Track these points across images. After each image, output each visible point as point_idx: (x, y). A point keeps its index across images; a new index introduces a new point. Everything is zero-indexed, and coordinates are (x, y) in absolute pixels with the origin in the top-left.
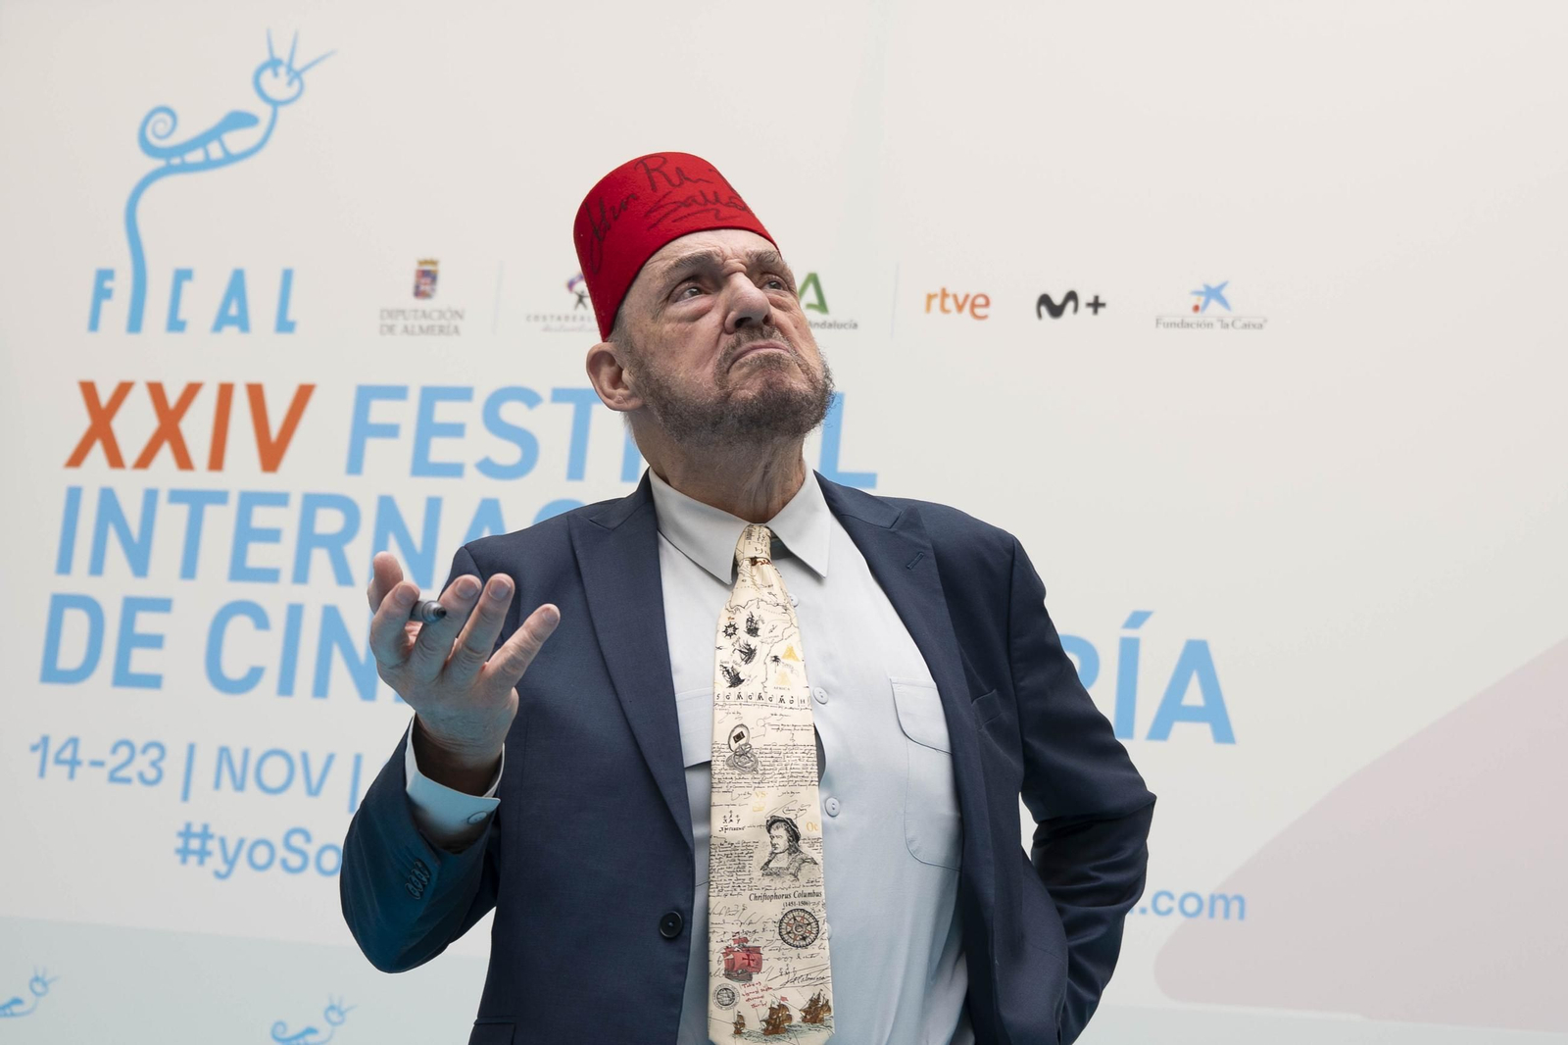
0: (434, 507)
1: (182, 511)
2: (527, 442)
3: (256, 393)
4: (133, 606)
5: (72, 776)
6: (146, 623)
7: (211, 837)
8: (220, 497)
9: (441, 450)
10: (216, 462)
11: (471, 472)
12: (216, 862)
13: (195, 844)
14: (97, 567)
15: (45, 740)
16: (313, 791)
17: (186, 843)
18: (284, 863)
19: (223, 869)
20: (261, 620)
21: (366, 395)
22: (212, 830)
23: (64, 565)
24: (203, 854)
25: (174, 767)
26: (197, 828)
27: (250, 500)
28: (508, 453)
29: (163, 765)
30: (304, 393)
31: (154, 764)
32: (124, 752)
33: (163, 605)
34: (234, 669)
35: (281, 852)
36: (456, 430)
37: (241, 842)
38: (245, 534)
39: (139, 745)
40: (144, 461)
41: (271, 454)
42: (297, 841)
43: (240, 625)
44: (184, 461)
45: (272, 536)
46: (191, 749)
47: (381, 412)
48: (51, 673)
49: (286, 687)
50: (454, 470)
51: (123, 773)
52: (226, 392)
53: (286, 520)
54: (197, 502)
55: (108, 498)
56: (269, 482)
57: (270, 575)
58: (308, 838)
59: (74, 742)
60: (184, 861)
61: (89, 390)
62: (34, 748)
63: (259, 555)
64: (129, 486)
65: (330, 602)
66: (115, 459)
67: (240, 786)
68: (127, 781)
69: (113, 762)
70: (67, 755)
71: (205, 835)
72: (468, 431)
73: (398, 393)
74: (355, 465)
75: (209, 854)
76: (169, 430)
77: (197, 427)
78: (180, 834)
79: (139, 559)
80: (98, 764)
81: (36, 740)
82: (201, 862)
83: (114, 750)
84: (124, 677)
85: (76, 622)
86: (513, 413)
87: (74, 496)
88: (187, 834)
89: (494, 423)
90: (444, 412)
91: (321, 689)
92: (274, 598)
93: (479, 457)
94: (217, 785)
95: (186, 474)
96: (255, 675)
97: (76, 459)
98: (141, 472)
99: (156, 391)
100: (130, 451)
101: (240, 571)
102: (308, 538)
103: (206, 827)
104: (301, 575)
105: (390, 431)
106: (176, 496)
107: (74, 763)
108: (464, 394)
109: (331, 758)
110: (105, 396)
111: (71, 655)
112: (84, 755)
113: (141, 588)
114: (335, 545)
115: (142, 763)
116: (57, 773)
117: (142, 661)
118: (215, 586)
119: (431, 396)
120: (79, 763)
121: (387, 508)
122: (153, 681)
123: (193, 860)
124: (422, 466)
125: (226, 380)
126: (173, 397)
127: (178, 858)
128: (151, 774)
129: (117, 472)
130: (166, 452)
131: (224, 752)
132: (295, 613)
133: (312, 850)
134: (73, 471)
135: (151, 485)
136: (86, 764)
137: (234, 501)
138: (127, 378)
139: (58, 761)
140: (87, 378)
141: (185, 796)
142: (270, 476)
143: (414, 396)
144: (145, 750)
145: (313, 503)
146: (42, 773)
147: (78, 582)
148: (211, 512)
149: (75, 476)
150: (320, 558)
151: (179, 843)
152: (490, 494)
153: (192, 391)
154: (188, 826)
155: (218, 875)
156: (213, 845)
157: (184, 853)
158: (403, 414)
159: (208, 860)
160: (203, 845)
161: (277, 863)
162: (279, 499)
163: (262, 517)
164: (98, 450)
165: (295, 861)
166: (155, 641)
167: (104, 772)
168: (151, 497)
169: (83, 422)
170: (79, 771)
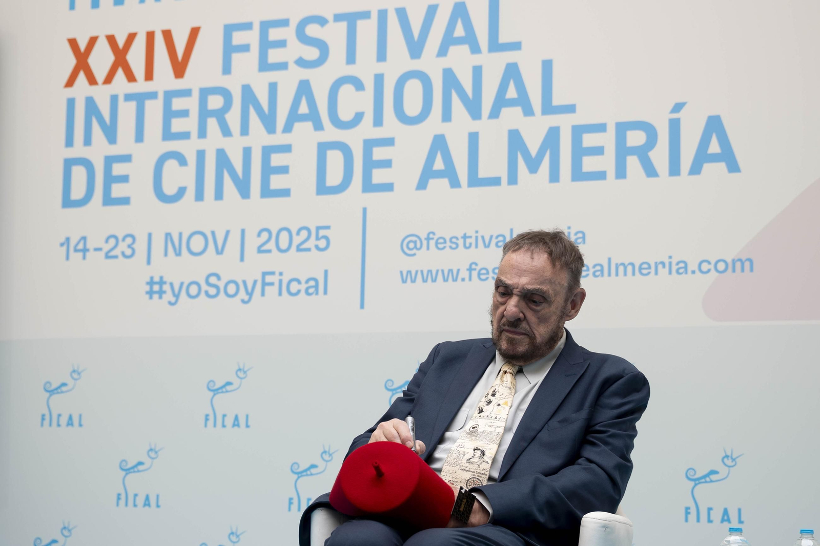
0: (273, 88)
1: (133, 105)
2: (322, 46)
3: (167, 35)
4: (110, 161)
5: (84, 258)
6: (118, 169)
7: (165, 283)
8: (153, 95)
9: (274, 56)
10: (149, 76)
11: (292, 66)
12: (169, 296)
13: (156, 288)
14: (88, 141)
15: (68, 239)
16: (219, 252)
17: (151, 288)
18: (207, 293)
19: (173, 300)
20: (182, 161)
21: (229, 30)
22: (165, 279)
23: (69, 142)
24: (161, 293)
25: (141, 246)
26: (157, 279)
27: (170, 95)
28: (312, 53)
29: (134, 246)
30: (195, 32)
31: (129, 246)
32: (112, 242)
33: (127, 158)
34: (169, 189)
35: (204, 287)
36: (282, 44)
37: (182, 284)
38: (169, 114)
39: (120, 238)
40: (109, 80)
41: (179, 69)
42: (213, 280)
43: (171, 165)
44: (131, 78)
45: (184, 113)
46: (150, 235)
47: (238, 38)
48: (68, 202)
49: (199, 196)
50: (283, 66)
51: (112, 253)
52: (150, 36)
53: (191, 104)
54: (140, 99)
55: (90, 102)
56: (180, 84)
57: (185, 136)
58: (219, 278)
59: (84, 239)
60: (151, 298)
61: (73, 43)
62: (62, 245)
63: (177, 125)
64: (102, 95)
65: (220, 147)
66: (92, 81)
67: (178, 253)
68: (116, 257)
69: (106, 248)
70: (81, 246)
71: (162, 282)
72: (288, 43)
73: (248, 26)
74: (227, 69)
75: (165, 292)
76: (120, 60)
77: (136, 58)
78: (148, 283)
79: (111, 135)
80: (99, 249)
81: (63, 240)
82: (160, 297)
83: (107, 241)
84: (108, 200)
85: (79, 174)
86: (312, 30)
87: (71, 103)
88: (151, 283)
89: (302, 37)
90: (275, 34)
91: (219, 195)
92: (188, 149)
93: (296, 57)
94: (166, 254)
95: (133, 84)
96: (182, 191)
97: (70, 83)
98: (107, 86)
99: (111, 39)
100: (100, 74)
101: (168, 135)
102: (204, 113)
103: (161, 278)
104: (202, 133)
105: (245, 48)
106: (128, 97)
107: (85, 250)
108: (284, 23)
109: (228, 232)
110: (82, 46)
111: (78, 192)
112: (90, 245)
113: (114, 150)
114: (220, 115)
115: (123, 246)
116: (76, 257)
117: (118, 190)
118: (155, 144)
119: (266, 26)
120: (88, 250)
121: (247, 91)
122: (125, 201)
123: (156, 296)
124: (264, 66)
125: (150, 29)
126: (121, 43)
127: (148, 296)
128: (128, 252)
129: (94, 87)
130: (120, 73)
131: (168, 236)
132: (201, 155)
133: (221, 285)
134: (69, 89)
135: (114, 93)
136: (92, 250)
137: (161, 96)
138: (94, 34)
139: (76, 250)
140: (71, 36)
141: (149, 262)
142: (180, 81)
143: (256, 27)
144: (124, 240)
145: (205, 93)
146: (68, 258)
147: (78, 150)
148: (149, 104)
149: (70, 92)
150: (212, 123)
151: (147, 288)
152: (304, 77)
153: (131, 37)
154: (152, 278)
155: (170, 303)
156: (166, 287)
157: (150, 293)
158: (252, 38)
159: (164, 296)
160: (161, 287)
161: (203, 294)
162: (187, 93)
163: (178, 104)
164: (82, 76)
165: (212, 291)
166: (124, 179)
167: (102, 254)
168: (114, 99)
169: (72, 61)
170: (88, 254)
